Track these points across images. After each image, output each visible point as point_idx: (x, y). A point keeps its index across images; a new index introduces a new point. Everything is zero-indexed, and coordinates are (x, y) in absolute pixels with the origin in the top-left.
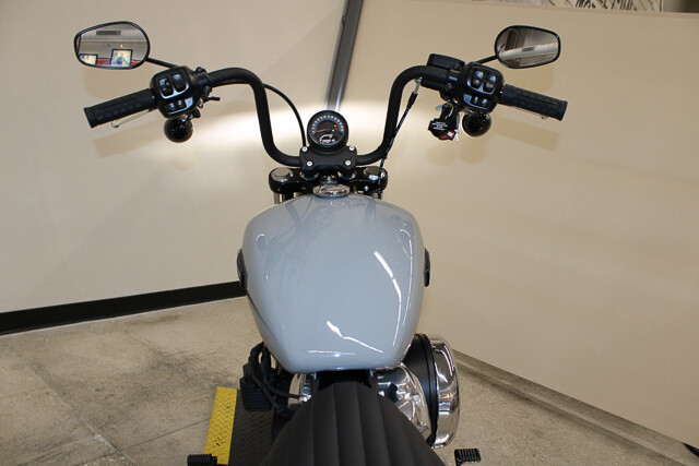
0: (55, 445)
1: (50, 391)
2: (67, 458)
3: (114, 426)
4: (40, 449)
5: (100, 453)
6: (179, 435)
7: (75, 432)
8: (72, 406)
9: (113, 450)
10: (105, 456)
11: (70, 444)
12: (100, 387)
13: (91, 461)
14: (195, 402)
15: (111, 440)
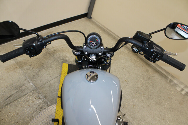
0: (21, 87)
1: (17, 66)
2: (24, 91)
3: (35, 79)
4: (17, 89)
5: (32, 89)
6: (52, 82)
7: (25, 82)
8: (24, 72)
9: (35, 88)
10: (33, 90)
11: (24, 86)
12: (31, 64)
13: (30, 92)
14: (56, 68)
15: (34, 84)
